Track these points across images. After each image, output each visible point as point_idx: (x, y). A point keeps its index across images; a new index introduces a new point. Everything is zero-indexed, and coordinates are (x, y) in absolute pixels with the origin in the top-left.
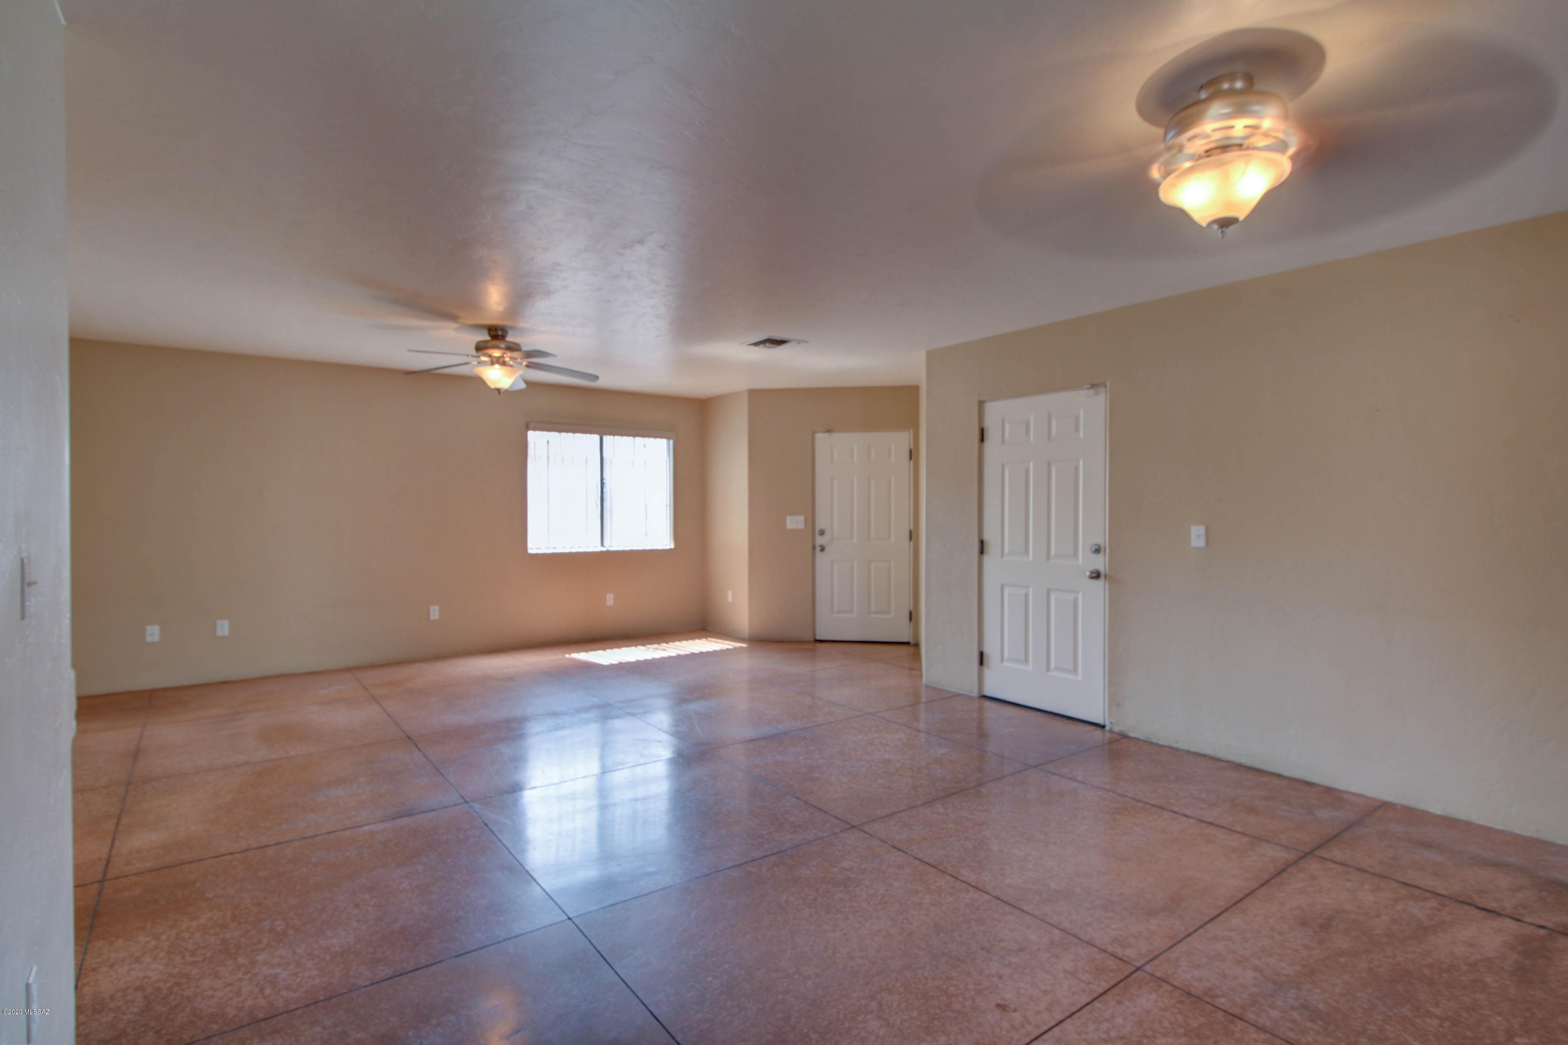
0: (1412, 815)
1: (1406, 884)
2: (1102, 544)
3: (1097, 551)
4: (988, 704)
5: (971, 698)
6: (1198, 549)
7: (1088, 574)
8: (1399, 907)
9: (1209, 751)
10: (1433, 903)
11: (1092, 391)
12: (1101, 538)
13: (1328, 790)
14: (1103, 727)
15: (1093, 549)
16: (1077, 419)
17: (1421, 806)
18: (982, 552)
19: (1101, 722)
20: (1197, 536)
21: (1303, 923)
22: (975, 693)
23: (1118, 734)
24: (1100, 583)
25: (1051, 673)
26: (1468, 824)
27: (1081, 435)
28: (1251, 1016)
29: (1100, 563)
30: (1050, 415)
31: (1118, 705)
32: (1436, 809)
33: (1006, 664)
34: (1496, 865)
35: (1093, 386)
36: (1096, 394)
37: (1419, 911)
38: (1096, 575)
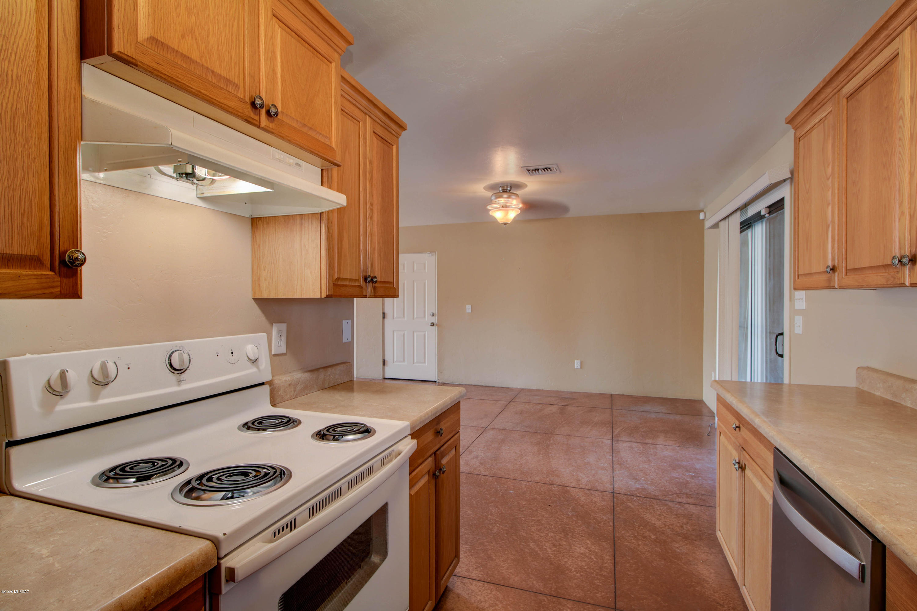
0: (530, 390)
1: (534, 403)
2: (435, 313)
3: (433, 315)
4: (387, 381)
5: (380, 380)
6: (468, 313)
7: (430, 324)
8: (535, 407)
9: (473, 384)
10: (541, 405)
11: (431, 254)
12: (434, 310)
13: (508, 388)
14: (436, 382)
15: (432, 315)
16: (425, 264)
17: (531, 388)
18: (384, 318)
19: (435, 380)
20: (468, 308)
21: (517, 414)
22: (381, 377)
23: (442, 383)
24: (434, 327)
25: (415, 364)
26: (543, 390)
27: (426, 271)
28: (514, 429)
29: (434, 320)
30: (413, 262)
31: (441, 373)
32: (535, 388)
33: (395, 363)
34: (551, 397)
35: (431, 252)
36: (432, 255)
37: (539, 407)
38: (433, 325)
